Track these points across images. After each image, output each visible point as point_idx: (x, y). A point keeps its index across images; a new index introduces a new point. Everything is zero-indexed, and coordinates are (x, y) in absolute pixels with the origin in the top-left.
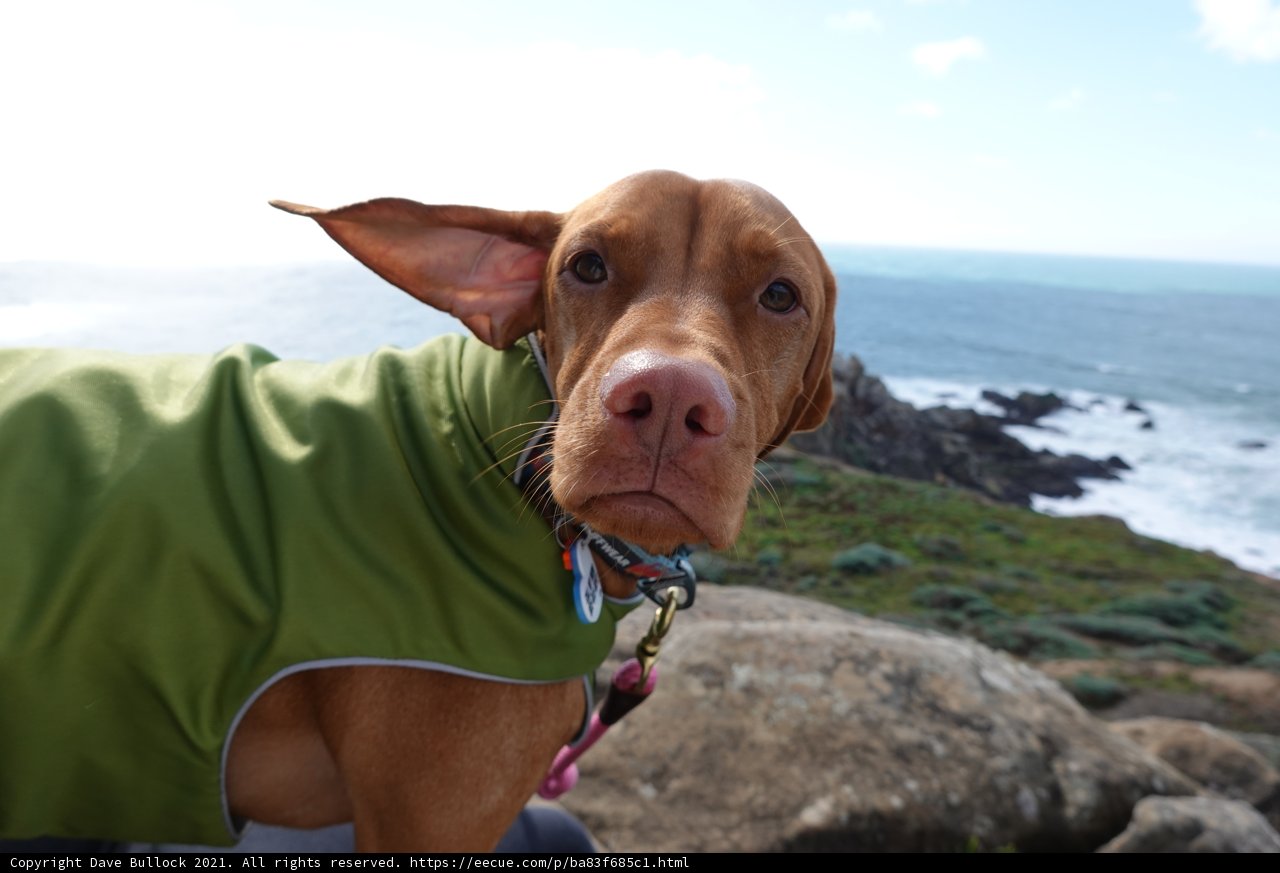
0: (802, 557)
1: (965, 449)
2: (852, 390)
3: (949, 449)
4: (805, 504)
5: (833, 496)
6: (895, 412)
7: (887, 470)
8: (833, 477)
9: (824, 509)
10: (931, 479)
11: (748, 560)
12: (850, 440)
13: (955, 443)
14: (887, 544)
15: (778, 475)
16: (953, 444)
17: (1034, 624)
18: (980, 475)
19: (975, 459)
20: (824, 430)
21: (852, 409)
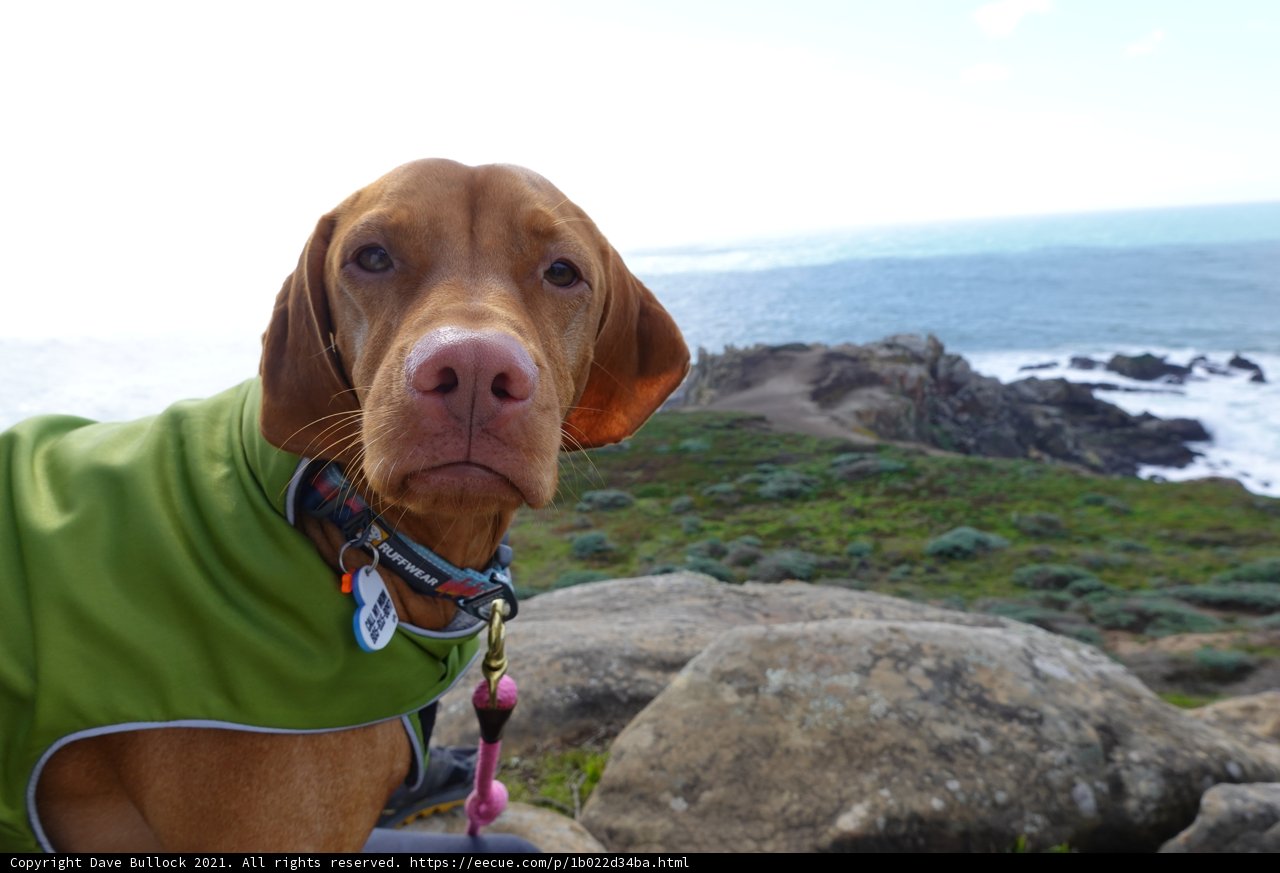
0: (892, 546)
1: (1058, 421)
2: (933, 372)
3: (1041, 422)
4: (893, 492)
5: (921, 481)
6: (980, 389)
7: (977, 449)
8: (920, 462)
9: (913, 495)
10: (1026, 456)
11: (837, 554)
12: (935, 422)
13: (1047, 416)
14: (981, 527)
15: (861, 464)
16: (1044, 418)
17: (1146, 600)
18: (1077, 446)
19: (1069, 431)
20: (907, 414)
21: (934, 390)
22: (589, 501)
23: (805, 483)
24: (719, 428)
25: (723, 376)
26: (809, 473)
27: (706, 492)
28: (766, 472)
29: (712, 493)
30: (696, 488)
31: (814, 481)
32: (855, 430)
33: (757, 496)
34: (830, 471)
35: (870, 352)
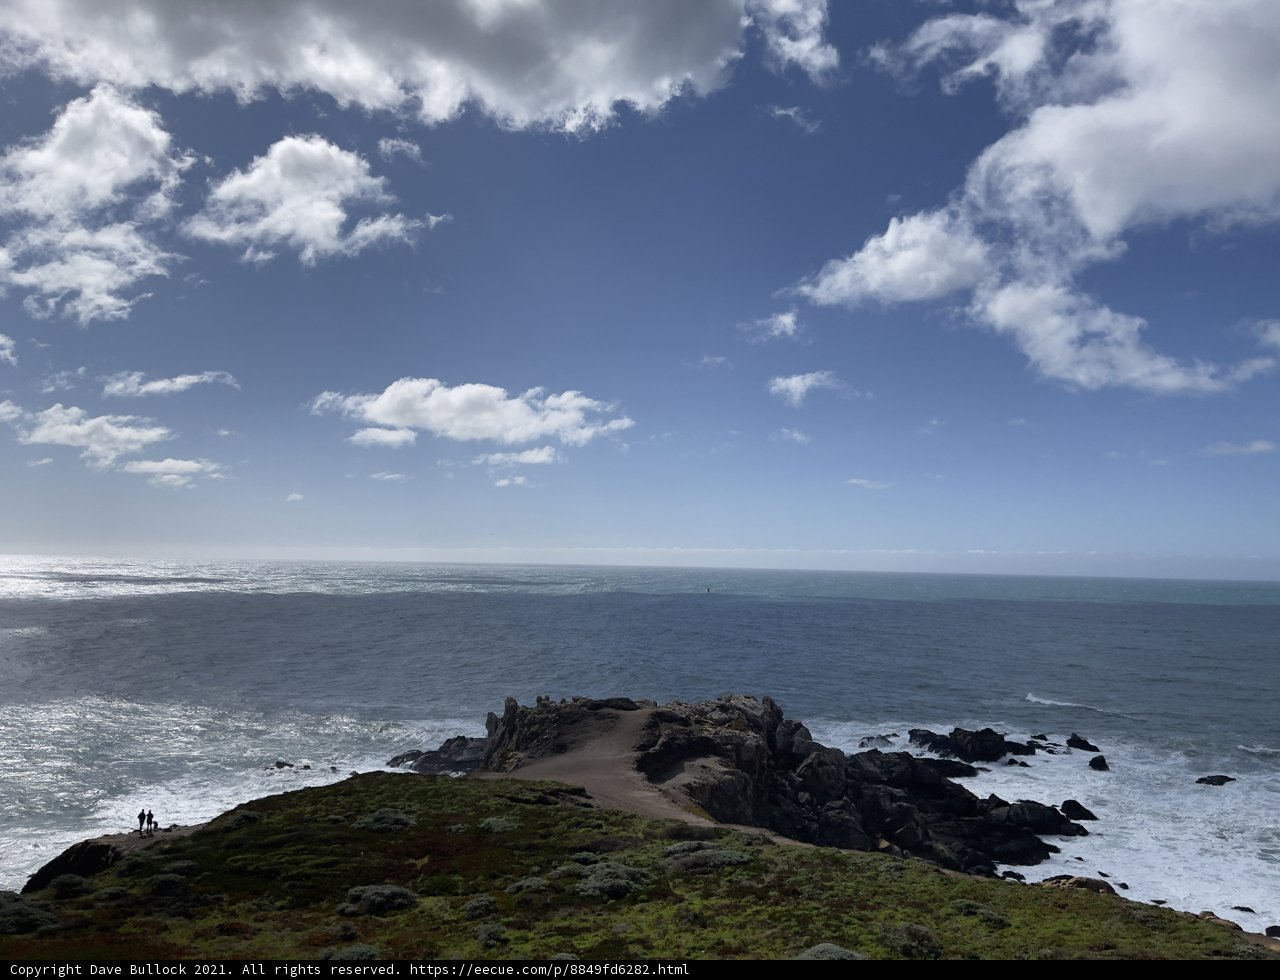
1: (905, 805)
2: (771, 740)
3: (888, 805)
4: (737, 891)
5: (769, 878)
6: (821, 762)
8: (767, 852)
9: (762, 896)
10: (876, 848)
12: (774, 802)
13: (893, 798)
15: (700, 854)
18: (927, 836)
20: (745, 790)
21: (772, 763)
22: (356, 899)
23: (633, 877)
24: (527, 802)
25: (535, 735)
26: (637, 864)
27: (510, 888)
28: (585, 862)
29: (520, 888)
30: (498, 882)
31: (643, 875)
32: (687, 809)
33: (575, 894)
34: (662, 863)
35: (702, 713)
